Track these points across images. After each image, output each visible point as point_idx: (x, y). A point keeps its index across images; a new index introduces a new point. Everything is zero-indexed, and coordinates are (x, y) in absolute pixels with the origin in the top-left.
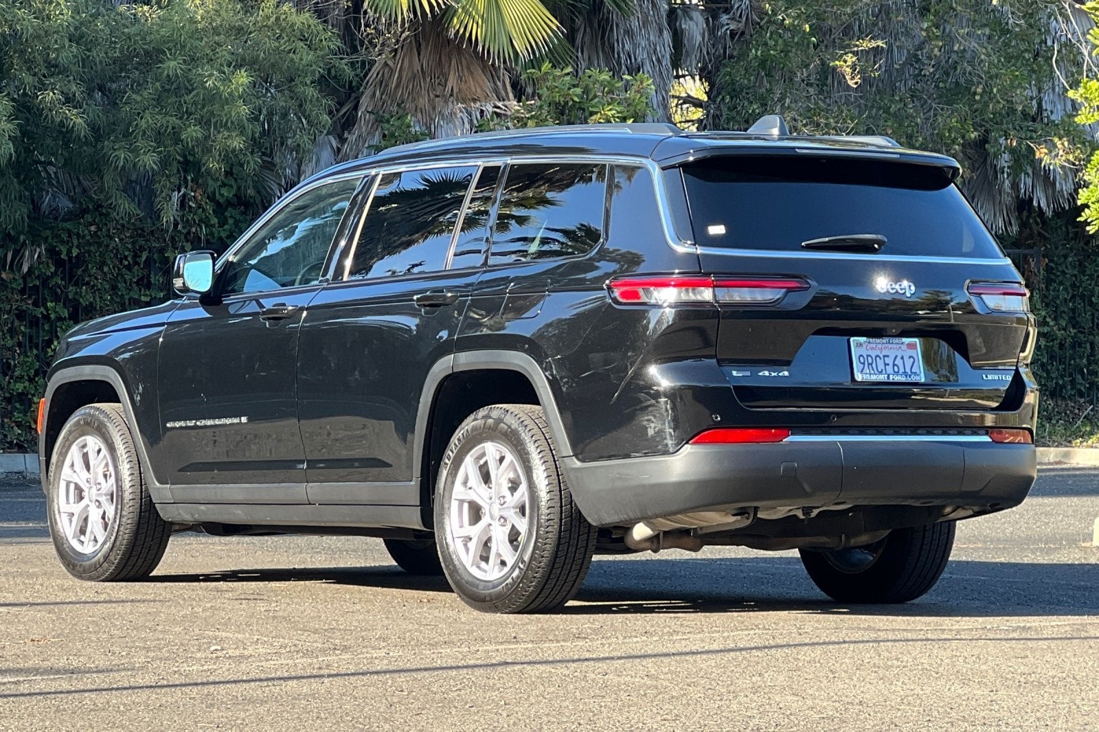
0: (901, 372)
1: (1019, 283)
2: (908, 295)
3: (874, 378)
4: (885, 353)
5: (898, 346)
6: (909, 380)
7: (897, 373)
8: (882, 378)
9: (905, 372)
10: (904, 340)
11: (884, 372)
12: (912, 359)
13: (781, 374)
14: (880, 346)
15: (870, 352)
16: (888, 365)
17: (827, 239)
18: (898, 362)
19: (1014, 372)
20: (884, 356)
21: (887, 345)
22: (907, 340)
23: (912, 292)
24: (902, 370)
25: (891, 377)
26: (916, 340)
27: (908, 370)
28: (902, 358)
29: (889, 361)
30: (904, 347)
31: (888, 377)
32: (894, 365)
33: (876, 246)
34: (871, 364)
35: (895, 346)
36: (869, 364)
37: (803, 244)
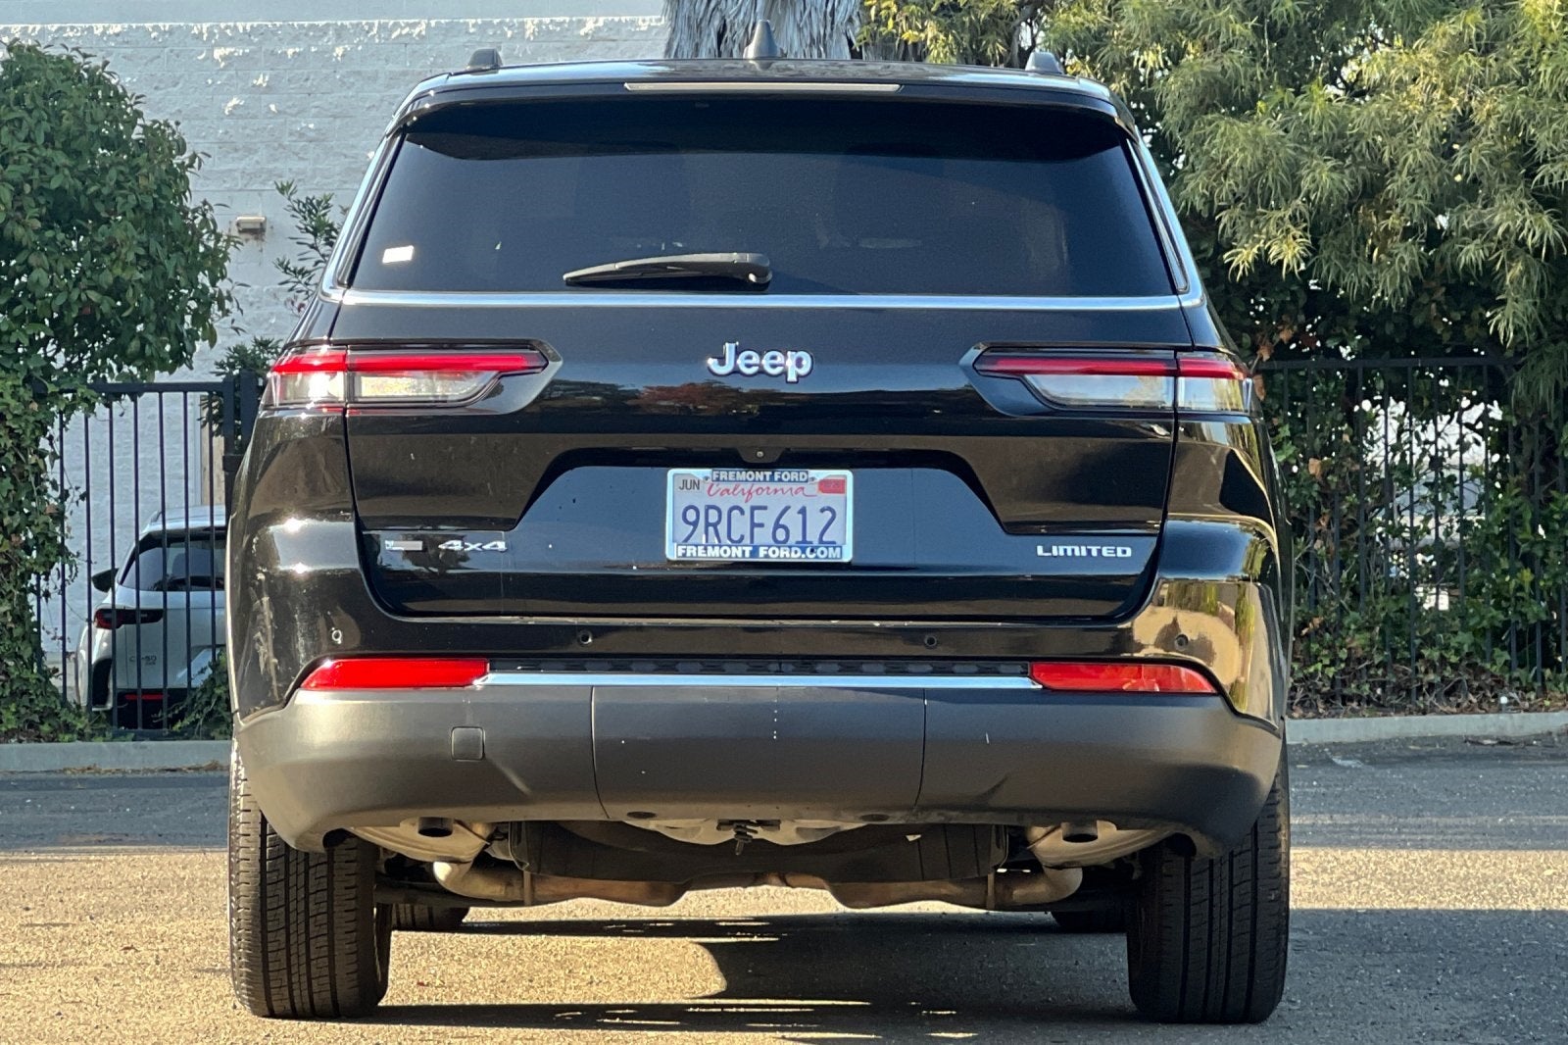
0: (792, 541)
1: (1215, 350)
2: (792, 377)
3: (714, 553)
4: (756, 501)
5: (795, 487)
6: (811, 558)
7: (779, 544)
8: (737, 553)
9: (804, 540)
10: (814, 473)
11: (747, 540)
12: (828, 514)
13: (487, 547)
14: (747, 487)
15: (716, 501)
16: (761, 525)
17: (618, 266)
18: (792, 520)
19: (1155, 540)
20: (753, 509)
21: (764, 486)
22: (820, 474)
23: (804, 371)
24: (796, 536)
25: (762, 552)
26: (847, 475)
27: (813, 536)
28: (803, 511)
29: (767, 518)
30: (812, 489)
31: (755, 552)
32: (777, 526)
33: (752, 277)
34: (715, 525)
35: (786, 487)
36: (707, 524)
37: (565, 277)
